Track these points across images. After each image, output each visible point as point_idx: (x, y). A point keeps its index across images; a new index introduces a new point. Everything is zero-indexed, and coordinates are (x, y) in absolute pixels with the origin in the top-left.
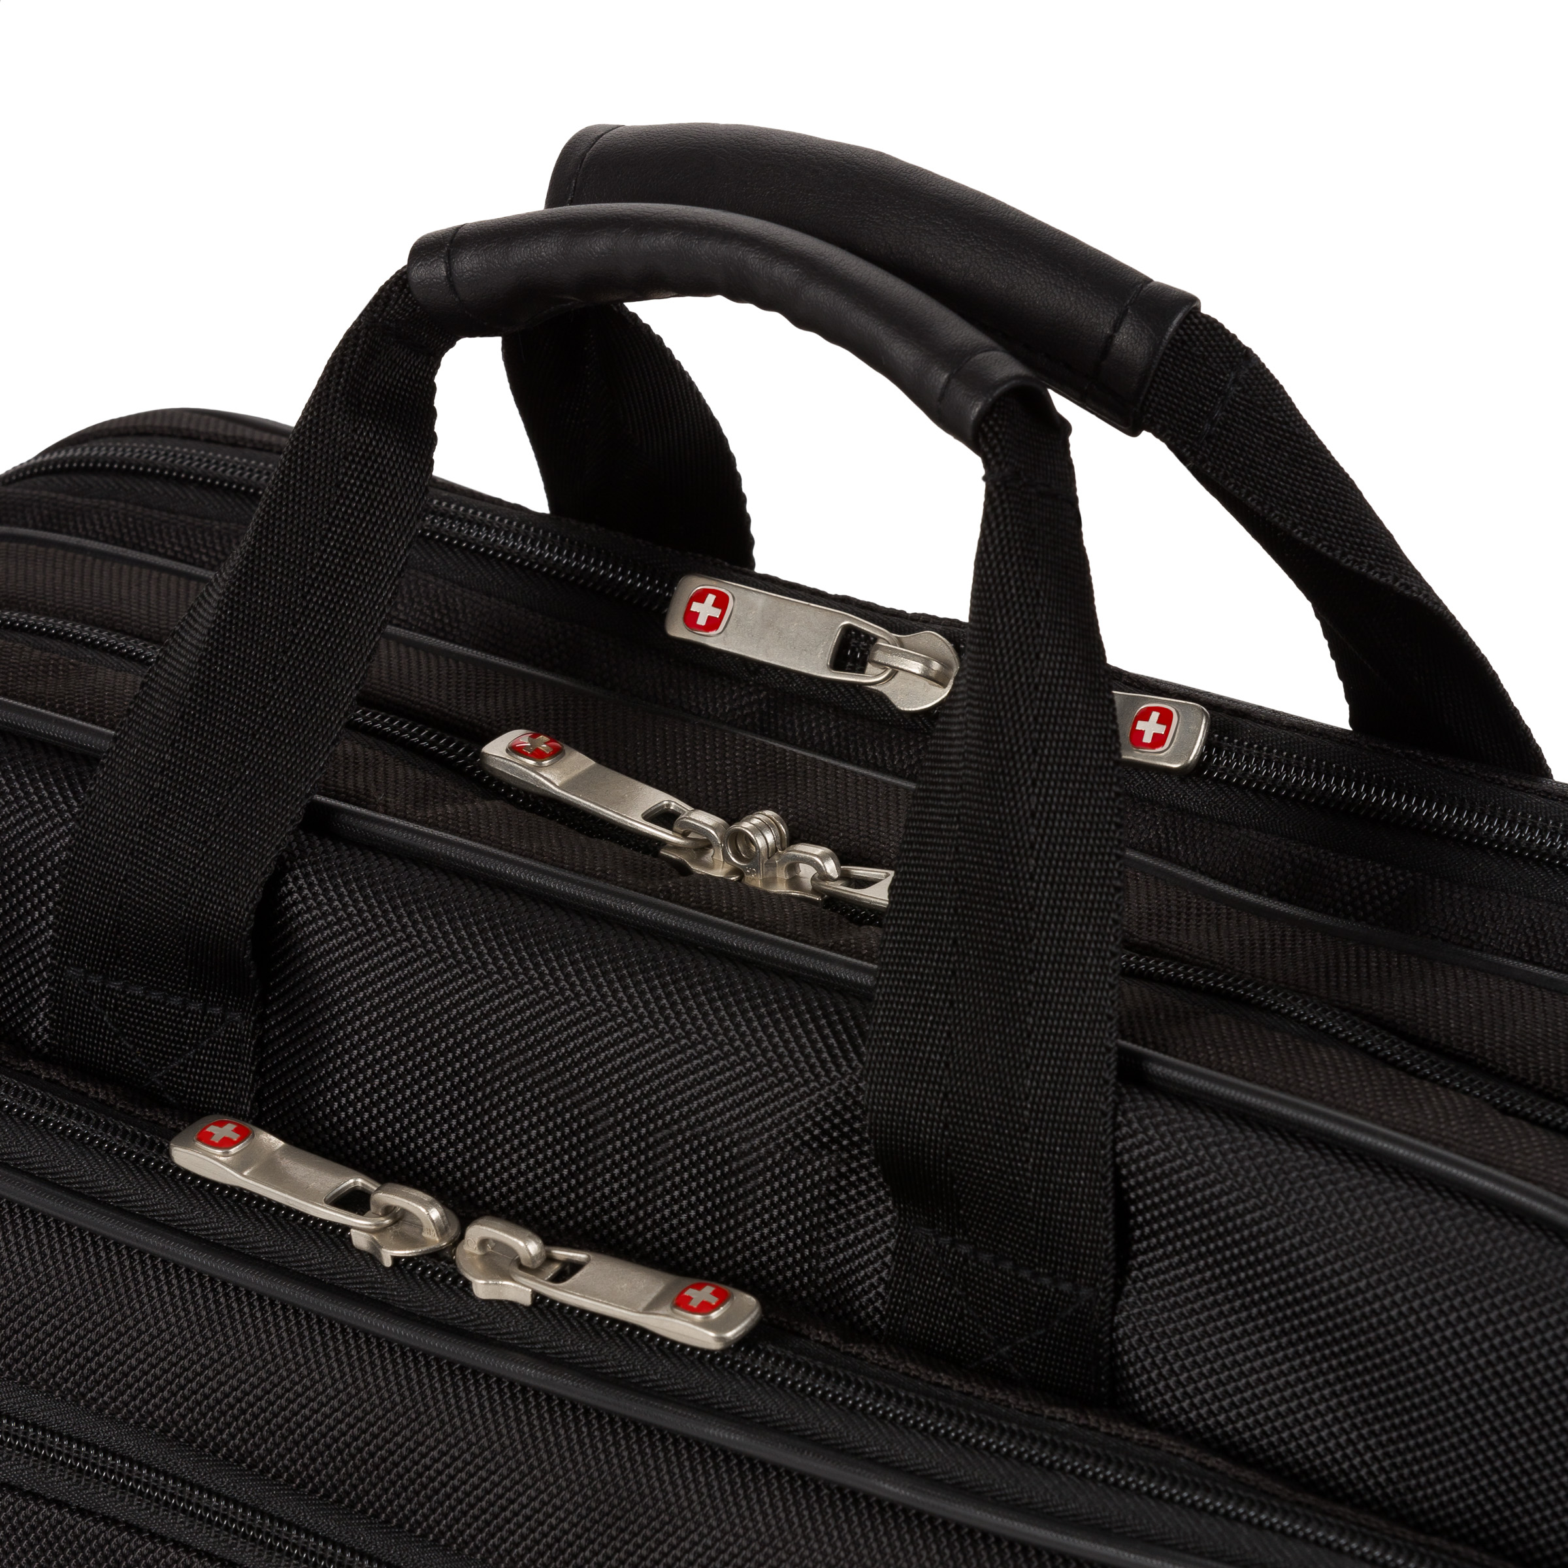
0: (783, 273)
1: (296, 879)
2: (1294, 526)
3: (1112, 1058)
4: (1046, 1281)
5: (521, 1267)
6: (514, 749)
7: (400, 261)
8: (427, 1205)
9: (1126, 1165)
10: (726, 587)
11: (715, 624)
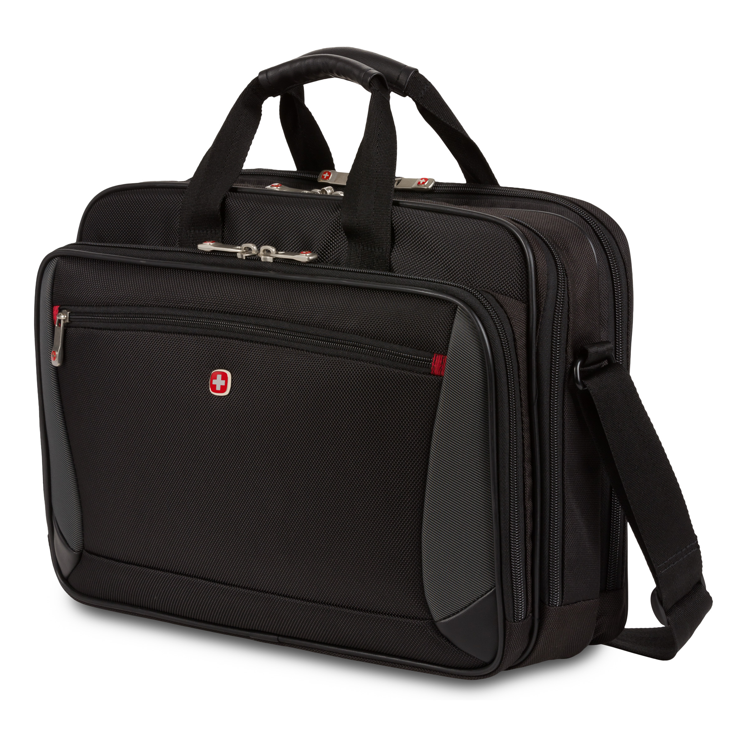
4: (377, 250)
8: (253, 246)
11: (328, 178)
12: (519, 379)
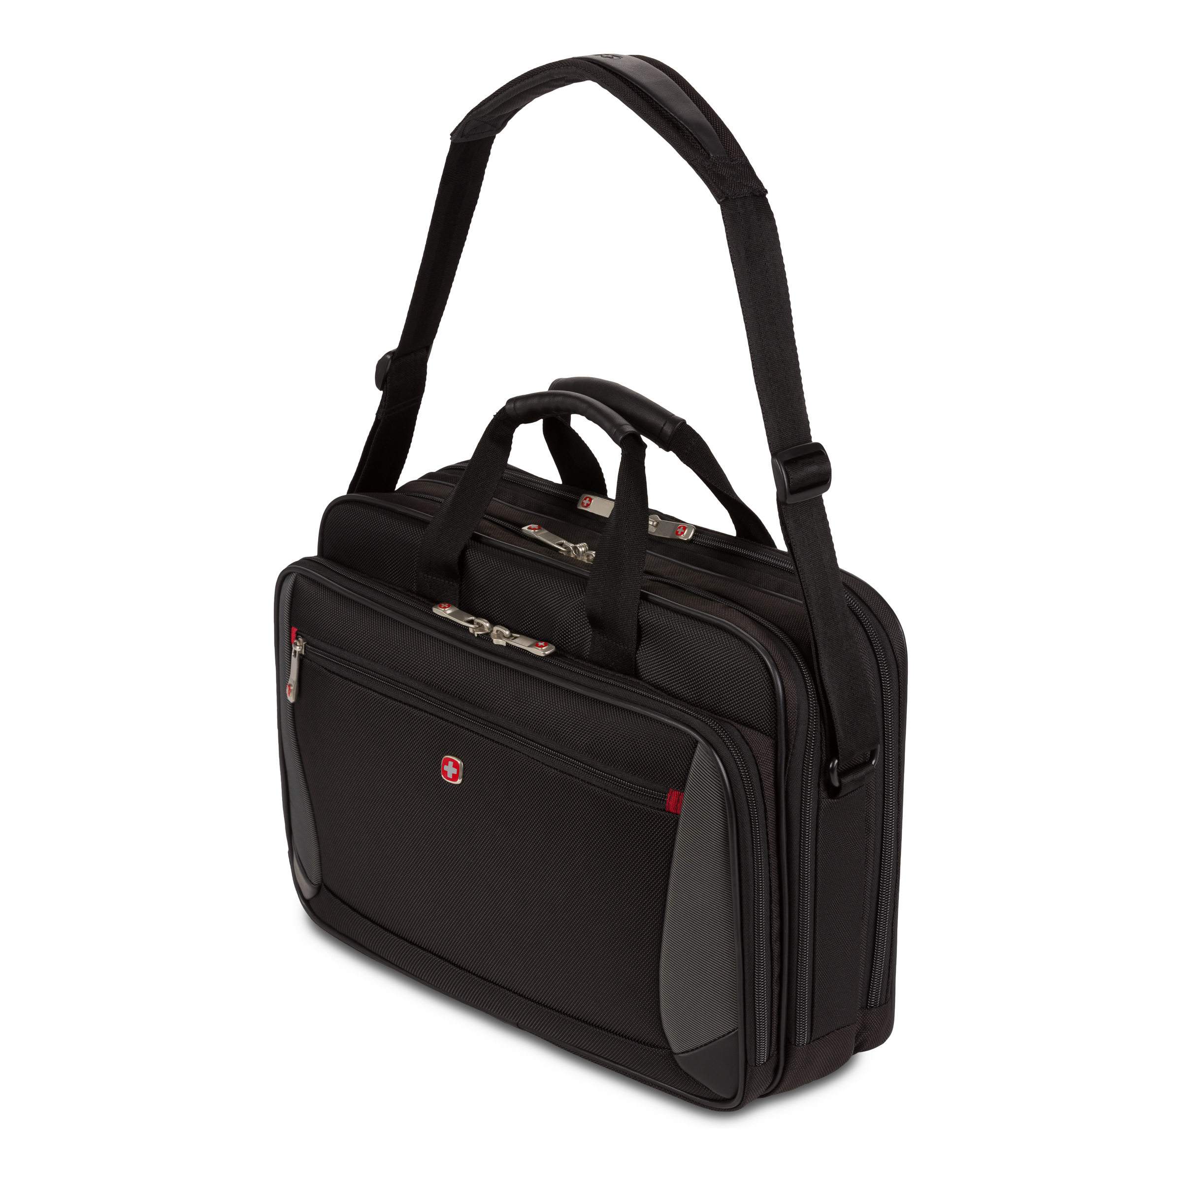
0: (584, 406)
1: (469, 551)
2: (707, 477)
3: (639, 593)
4: (622, 646)
5: (505, 637)
6: (529, 528)
7: (504, 404)
8: (486, 622)
9: (640, 618)
10: (592, 497)
11: (588, 505)
12: (766, 822)
